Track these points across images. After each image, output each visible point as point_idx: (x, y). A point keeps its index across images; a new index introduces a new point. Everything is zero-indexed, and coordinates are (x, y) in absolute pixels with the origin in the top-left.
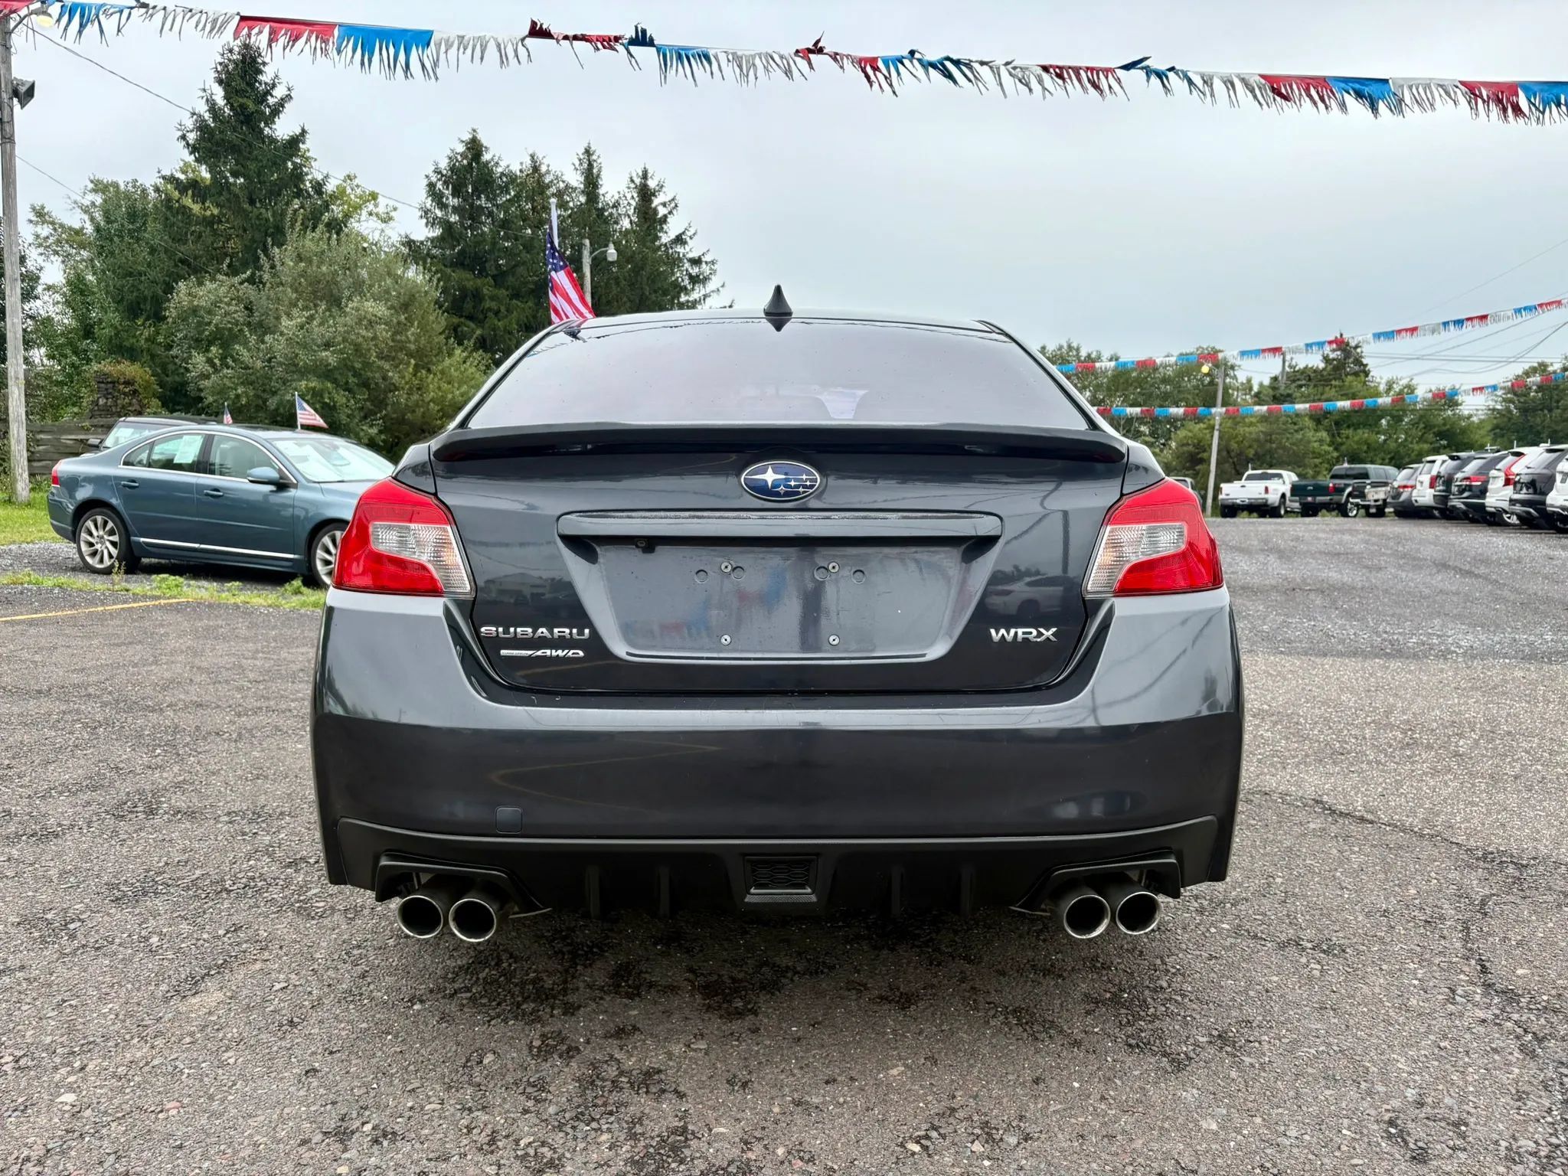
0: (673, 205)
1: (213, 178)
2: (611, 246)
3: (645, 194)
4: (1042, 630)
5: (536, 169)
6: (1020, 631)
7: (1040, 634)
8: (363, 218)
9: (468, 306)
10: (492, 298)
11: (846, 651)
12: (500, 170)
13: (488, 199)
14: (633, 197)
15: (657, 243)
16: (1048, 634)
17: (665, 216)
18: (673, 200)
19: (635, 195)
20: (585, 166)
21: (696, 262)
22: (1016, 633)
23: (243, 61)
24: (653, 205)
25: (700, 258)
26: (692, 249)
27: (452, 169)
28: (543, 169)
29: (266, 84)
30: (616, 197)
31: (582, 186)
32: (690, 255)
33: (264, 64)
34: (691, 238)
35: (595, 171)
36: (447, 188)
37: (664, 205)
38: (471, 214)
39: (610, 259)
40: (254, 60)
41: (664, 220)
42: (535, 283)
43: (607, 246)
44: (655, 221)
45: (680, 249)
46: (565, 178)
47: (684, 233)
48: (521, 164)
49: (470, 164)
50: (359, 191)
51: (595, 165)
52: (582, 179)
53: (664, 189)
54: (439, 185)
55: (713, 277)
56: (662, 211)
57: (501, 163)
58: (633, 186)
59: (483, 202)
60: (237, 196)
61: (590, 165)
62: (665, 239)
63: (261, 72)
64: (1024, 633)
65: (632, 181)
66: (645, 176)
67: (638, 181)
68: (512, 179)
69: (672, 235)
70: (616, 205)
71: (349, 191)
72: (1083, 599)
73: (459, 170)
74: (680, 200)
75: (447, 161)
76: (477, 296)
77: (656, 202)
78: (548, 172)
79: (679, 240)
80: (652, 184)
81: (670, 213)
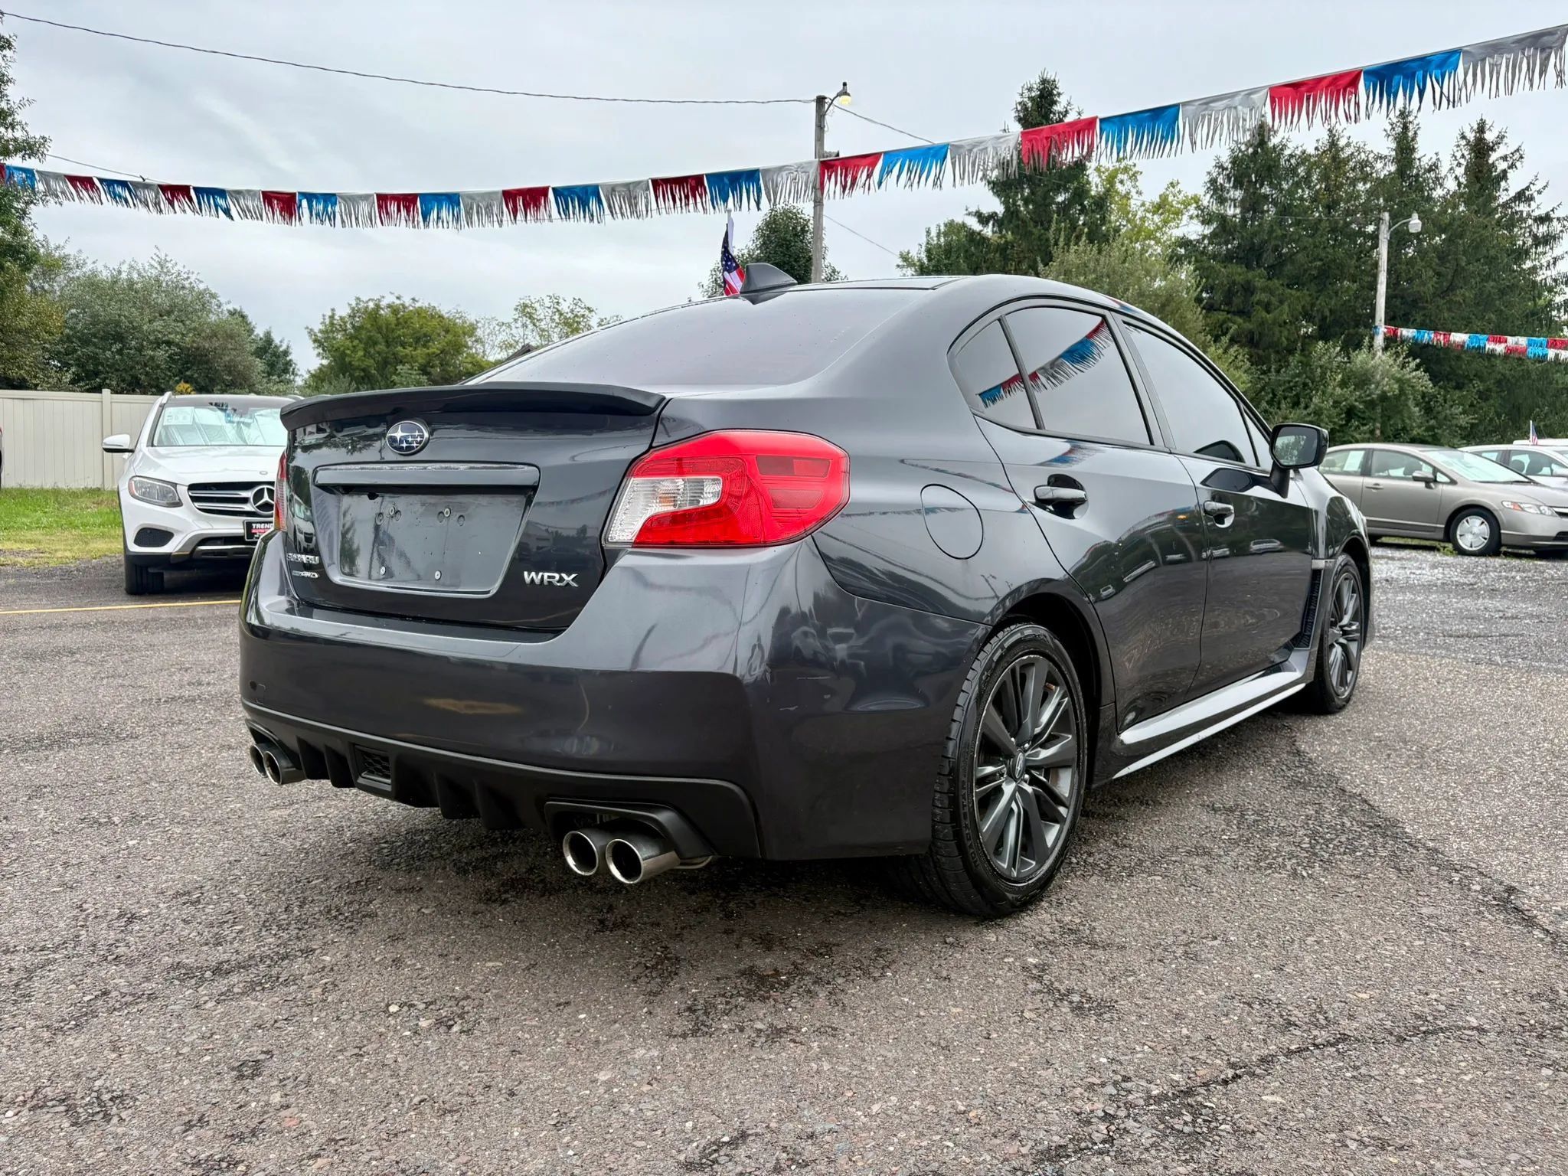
0: (1517, 156)
1: (1007, 209)
2: (1415, 216)
3: (1480, 149)
4: (564, 575)
5: (1333, 144)
6: (546, 575)
7: (561, 579)
8: (1184, 222)
9: (1237, 301)
10: (1263, 290)
11: (444, 585)
12: (1287, 152)
13: (1271, 185)
14: (1463, 156)
15: (1494, 205)
16: (568, 578)
17: (1505, 172)
18: (1518, 150)
19: (1466, 153)
20: (1399, 130)
21: (1545, 219)
22: (543, 576)
23: (1041, 96)
24: (1490, 161)
25: (1547, 214)
26: (1541, 205)
27: (1235, 161)
28: (1342, 143)
29: (1059, 113)
30: (1434, 160)
31: (1394, 153)
32: (1536, 213)
33: (1059, 94)
34: (1539, 192)
35: (1411, 134)
36: (1229, 182)
37: (1505, 158)
38: (1252, 205)
39: (1412, 230)
40: (1051, 94)
41: (1504, 175)
42: (1319, 268)
43: (1410, 216)
44: (1489, 178)
45: (1522, 207)
46: (1368, 148)
47: (1528, 188)
48: (1318, 141)
49: (1255, 153)
50: (1181, 197)
51: (1411, 126)
52: (1394, 145)
53: (1505, 140)
54: (1220, 180)
55: (1564, 235)
56: (1502, 166)
57: (1289, 145)
58: (1463, 142)
59: (1266, 190)
60: (1024, 222)
61: (1405, 128)
62: (1503, 197)
63: (1055, 103)
64: (549, 577)
65: (1463, 137)
66: (1481, 129)
67: (1471, 136)
68: (1304, 158)
69: (1512, 193)
70: (1433, 168)
71: (1170, 199)
72: (602, 547)
73: (1242, 160)
74: (1526, 150)
75: (1228, 153)
76: (1248, 289)
77: (1493, 157)
78: (1348, 145)
79: (1522, 196)
80: (1490, 137)
81: (1510, 167)
